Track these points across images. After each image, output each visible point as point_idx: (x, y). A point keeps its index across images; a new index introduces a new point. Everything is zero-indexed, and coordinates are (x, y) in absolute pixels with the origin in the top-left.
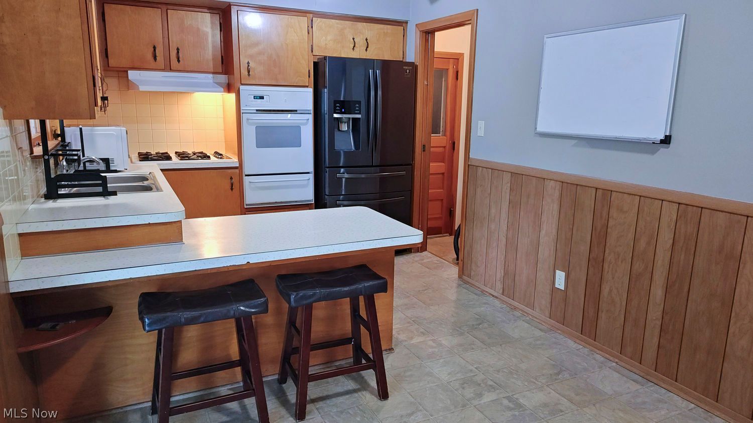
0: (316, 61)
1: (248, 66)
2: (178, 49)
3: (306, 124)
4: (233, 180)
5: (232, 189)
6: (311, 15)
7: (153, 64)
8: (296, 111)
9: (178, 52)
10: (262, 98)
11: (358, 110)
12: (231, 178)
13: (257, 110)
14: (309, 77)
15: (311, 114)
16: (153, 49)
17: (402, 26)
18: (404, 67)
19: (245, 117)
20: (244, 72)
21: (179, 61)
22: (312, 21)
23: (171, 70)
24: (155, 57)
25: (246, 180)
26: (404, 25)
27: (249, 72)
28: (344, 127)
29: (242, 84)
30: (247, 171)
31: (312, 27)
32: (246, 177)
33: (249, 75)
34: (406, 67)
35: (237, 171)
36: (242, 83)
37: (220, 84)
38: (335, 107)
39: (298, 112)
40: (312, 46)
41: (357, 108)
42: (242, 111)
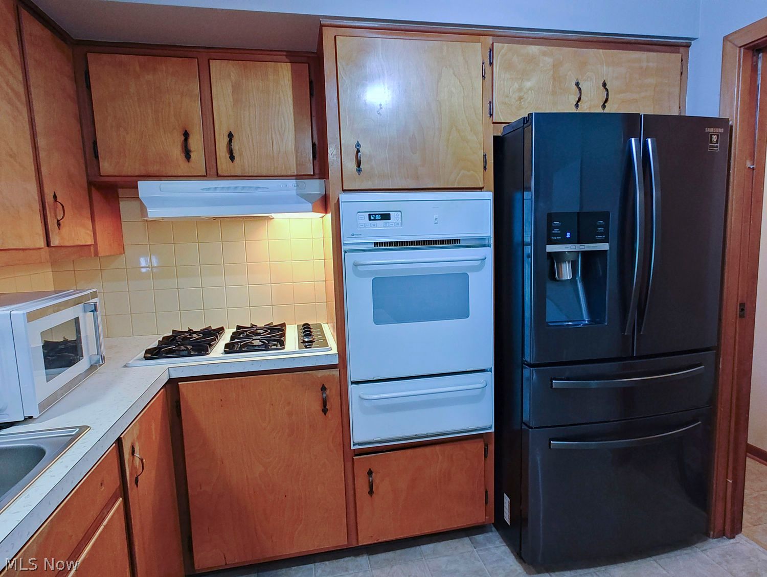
0: (500, 134)
1: (358, 151)
2: (230, 136)
3: (478, 269)
4: (328, 392)
5: (325, 411)
6: (490, 39)
7: (183, 167)
8: (458, 241)
9: (230, 141)
10: (386, 217)
11: (601, 234)
12: (323, 389)
13: (376, 244)
14: (485, 168)
15: (489, 246)
16: (183, 138)
17: (678, 53)
18: (708, 130)
19: (349, 260)
20: (350, 165)
21: (232, 158)
22: (491, 50)
23: (218, 176)
24: (187, 154)
25: (354, 392)
26: (682, 49)
27: (359, 164)
28: (566, 272)
29: (344, 191)
30: (354, 374)
31: (491, 64)
32: (354, 386)
33: (359, 170)
34: (712, 130)
35: (335, 372)
36: (344, 188)
37: (307, 197)
38: (550, 228)
39: (462, 243)
40: (491, 103)
41: (601, 229)
42: (344, 248)
